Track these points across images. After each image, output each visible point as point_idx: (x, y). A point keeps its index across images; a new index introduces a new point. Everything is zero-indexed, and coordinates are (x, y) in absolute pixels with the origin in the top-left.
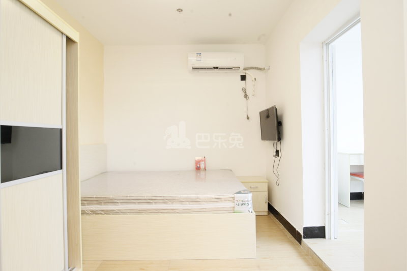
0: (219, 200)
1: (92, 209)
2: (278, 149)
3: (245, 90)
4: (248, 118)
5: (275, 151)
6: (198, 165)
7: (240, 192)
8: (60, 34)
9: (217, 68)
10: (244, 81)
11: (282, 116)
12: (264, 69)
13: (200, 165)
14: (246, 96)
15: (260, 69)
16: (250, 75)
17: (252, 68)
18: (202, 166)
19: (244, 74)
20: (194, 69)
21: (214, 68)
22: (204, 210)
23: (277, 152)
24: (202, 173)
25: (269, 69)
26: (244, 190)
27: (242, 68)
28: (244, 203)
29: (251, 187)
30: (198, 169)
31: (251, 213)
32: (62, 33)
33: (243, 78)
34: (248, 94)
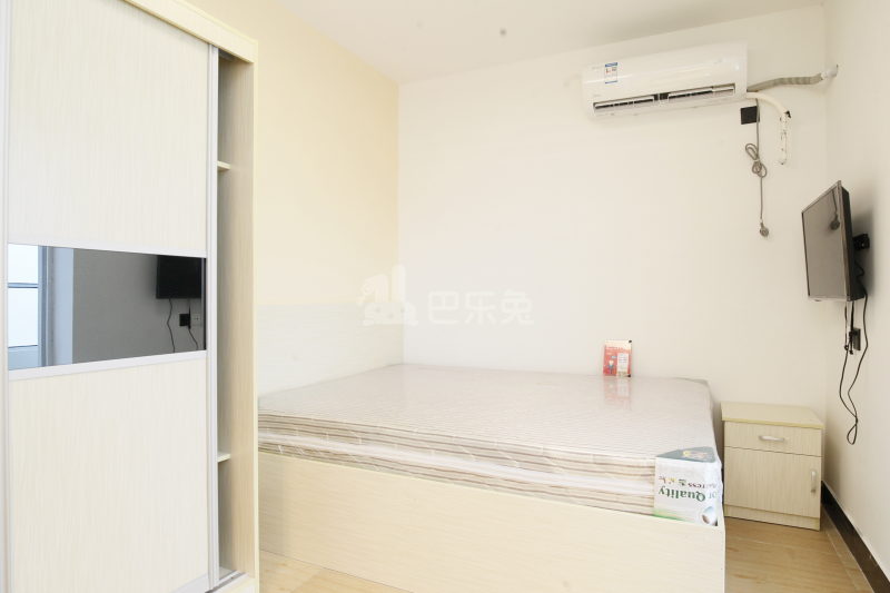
0: (604, 466)
1: (307, 445)
2: (858, 325)
3: (754, 152)
4: (764, 232)
5: (849, 329)
6: (611, 363)
7: (676, 455)
8: (206, 46)
9: (664, 96)
10: (753, 125)
11: (868, 219)
12: (819, 78)
13: (616, 361)
14: (758, 168)
15: (805, 81)
16: (770, 104)
17: (781, 82)
18: (622, 366)
19: (751, 104)
20: (598, 107)
21: (656, 97)
22: (563, 491)
23: (854, 335)
24: (622, 383)
25: (834, 75)
26: (695, 450)
27: (741, 87)
28: (687, 489)
29: (761, 438)
30: (610, 371)
31: (710, 526)
32: (208, 44)
33: (750, 115)
34: (764, 159)
